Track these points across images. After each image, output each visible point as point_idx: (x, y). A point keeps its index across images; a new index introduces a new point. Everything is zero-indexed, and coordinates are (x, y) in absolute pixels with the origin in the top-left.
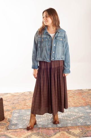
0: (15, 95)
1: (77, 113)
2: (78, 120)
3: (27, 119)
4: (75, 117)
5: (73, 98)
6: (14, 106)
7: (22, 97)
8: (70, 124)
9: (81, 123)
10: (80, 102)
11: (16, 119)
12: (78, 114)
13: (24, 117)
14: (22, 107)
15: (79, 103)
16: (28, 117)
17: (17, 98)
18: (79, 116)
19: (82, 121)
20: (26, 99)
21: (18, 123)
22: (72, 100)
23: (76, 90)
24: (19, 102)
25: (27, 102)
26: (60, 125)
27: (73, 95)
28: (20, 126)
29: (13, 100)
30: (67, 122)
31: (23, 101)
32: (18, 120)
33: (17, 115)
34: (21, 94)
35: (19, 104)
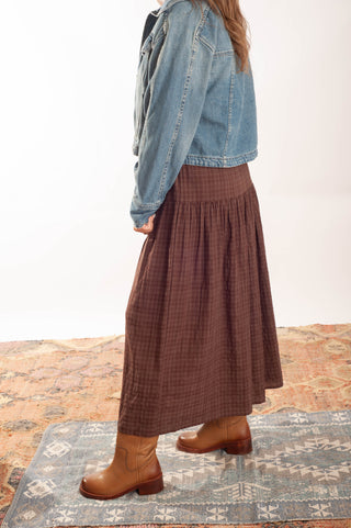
0: (74, 351)
5: (348, 362)
6: (57, 402)
7: (101, 360)
8: (325, 502)
11: (53, 473)
13: (96, 459)
14: (92, 410)
17: (82, 362)
21: (57, 493)
22: (341, 371)
24: (86, 383)
26: (271, 508)
27: (344, 346)
28: (63, 512)
29: (57, 373)
30: (310, 494)
31: (104, 380)
32: (62, 475)
33: (64, 448)
34: (102, 346)
35: (82, 392)
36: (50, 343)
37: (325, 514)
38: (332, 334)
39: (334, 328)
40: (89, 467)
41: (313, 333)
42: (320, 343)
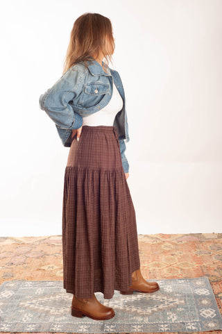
0: (24, 244)
1: (170, 295)
2: (165, 316)
3: (32, 306)
4: (161, 307)
5: (172, 255)
6: (10, 270)
7: (39, 249)
8: (140, 325)
9: (171, 325)
10: (187, 268)
11: (3, 306)
12: (171, 300)
13: (26, 300)
14: (28, 275)
15: (181, 269)
16: (34, 301)
17: (27, 250)
18: (172, 304)
19: (173, 320)
20: (48, 255)
21: (3, 316)
22: (168, 260)
23: (186, 235)
24: (28, 261)
25: (48, 262)
26: (112, 326)
27: (172, 246)
28: (4, 325)
29: (13, 255)
30: (133, 321)
31: (38, 260)
32: (7, 307)
33: (10, 294)
34: (40, 241)
35: (25, 265)
36: (12, 238)
37: (139, 330)
38: (168, 240)
39: (169, 236)
40: (22, 303)
41: (157, 239)
42: (159, 244)
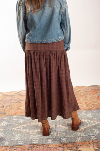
0: (8, 95)
1: (91, 119)
2: (92, 131)
3: (19, 130)
4: (88, 126)
5: (86, 97)
6: (4, 110)
7: (16, 98)
8: (80, 137)
9: (97, 136)
10: (95, 104)
11: (3, 131)
12: (92, 122)
13: (15, 126)
14: (13, 112)
15: (93, 104)
16: (19, 127)
17: (10, 98)
18: (93, 124)
19: (97, 133)
20: (22, 101)
21: (4, 137)
22: (84, 100)
23: (90, 86)
24: (11, 105)
25: (22, 104)
26: (65, 139)
27: (84, 93)
28: (6, 142)
29: (3, 102)
30: (76, 135)
31: (17, 104)
32: (5, 131)
33: (6, 123)
34: (16, 94)
35: (11, 107)
36: (1, 93)
37: (80, 140)
39: (81, 87)
40: (13, 129)
41: (76, 89)
42: (78, 92)
